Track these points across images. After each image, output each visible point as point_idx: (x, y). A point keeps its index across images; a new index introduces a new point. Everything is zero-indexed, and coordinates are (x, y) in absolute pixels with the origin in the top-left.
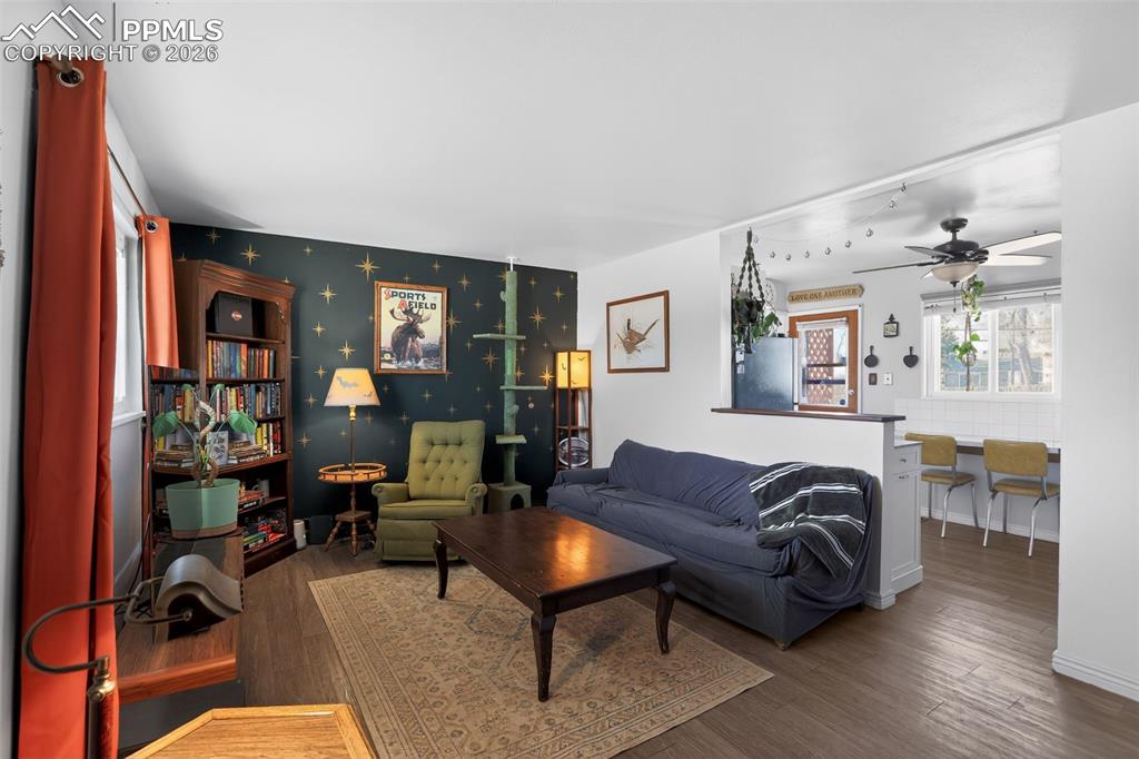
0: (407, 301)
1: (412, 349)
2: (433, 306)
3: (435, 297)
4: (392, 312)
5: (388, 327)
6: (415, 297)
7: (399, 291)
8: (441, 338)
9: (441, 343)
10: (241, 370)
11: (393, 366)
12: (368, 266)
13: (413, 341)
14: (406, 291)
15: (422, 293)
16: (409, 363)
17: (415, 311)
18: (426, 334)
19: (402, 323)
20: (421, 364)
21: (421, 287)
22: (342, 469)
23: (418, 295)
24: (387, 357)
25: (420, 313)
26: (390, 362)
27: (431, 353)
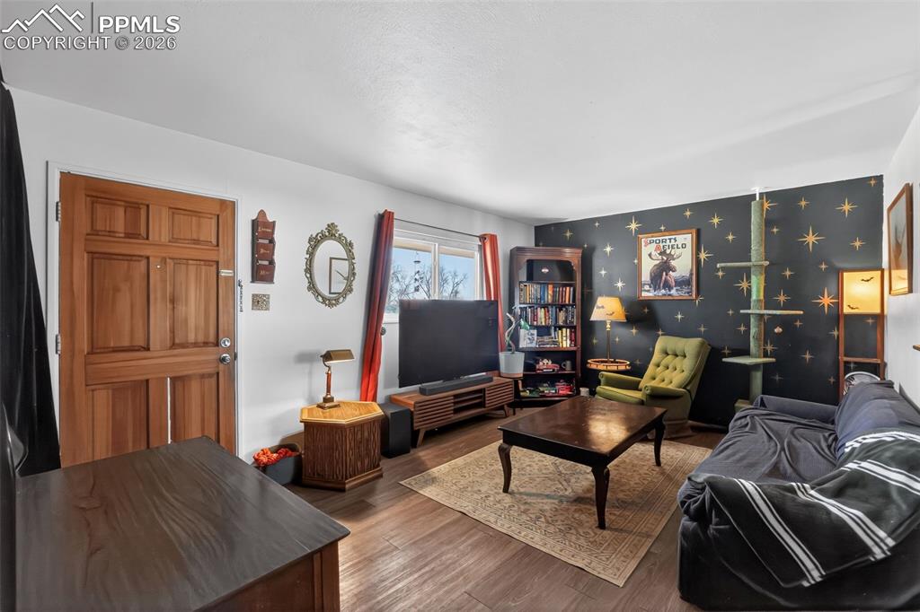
0: (661, 245)
1: (666, 281)
2: (684, 246)
3: (686, 239)
4: (650, 255)
5: (648, 266)
6: (668, 241)
7: (654, 239)
8: (692, 270)
9: (691, 274)
10: (549, 298)
11: (651, 294)
12: (633, 226)
13: (667, 275)
14: (661, 238)
15: (673, 237)
16: (663, 291)
17: (668, 252)
18: (677, 268)
19: (658, 262)
20: (673, 292)
21: (673, 233)
22: (612, 362)
23: (670, 239)
24: (647, 287)
25: (673, 253)
26: (648, 291)
27: (683, 283)
